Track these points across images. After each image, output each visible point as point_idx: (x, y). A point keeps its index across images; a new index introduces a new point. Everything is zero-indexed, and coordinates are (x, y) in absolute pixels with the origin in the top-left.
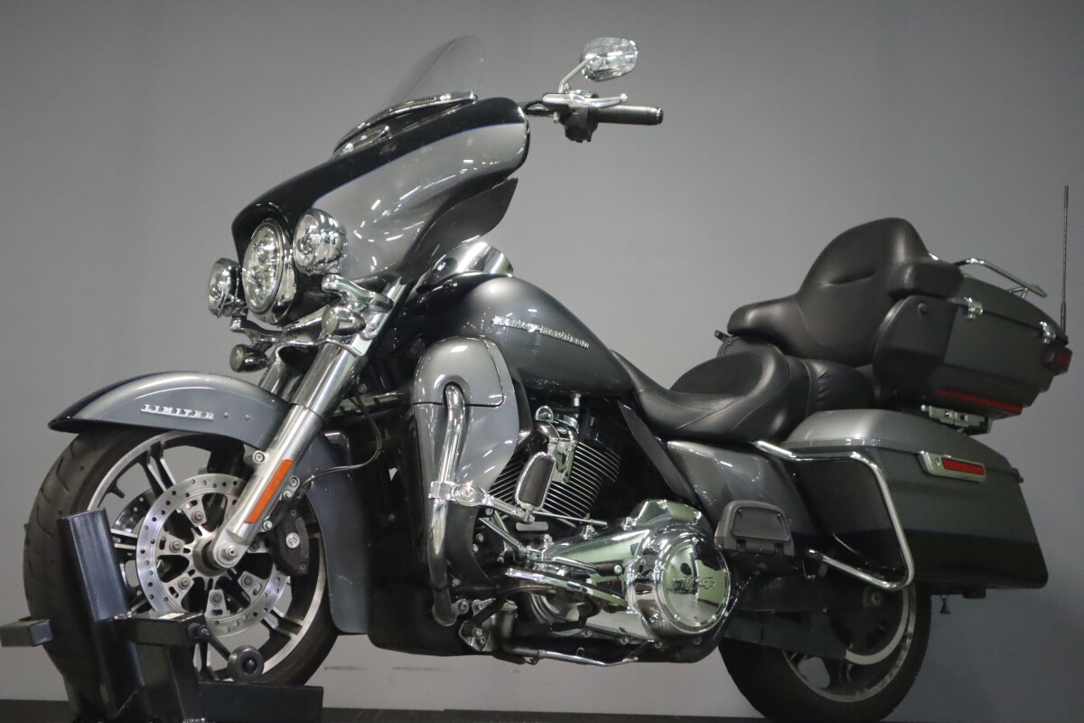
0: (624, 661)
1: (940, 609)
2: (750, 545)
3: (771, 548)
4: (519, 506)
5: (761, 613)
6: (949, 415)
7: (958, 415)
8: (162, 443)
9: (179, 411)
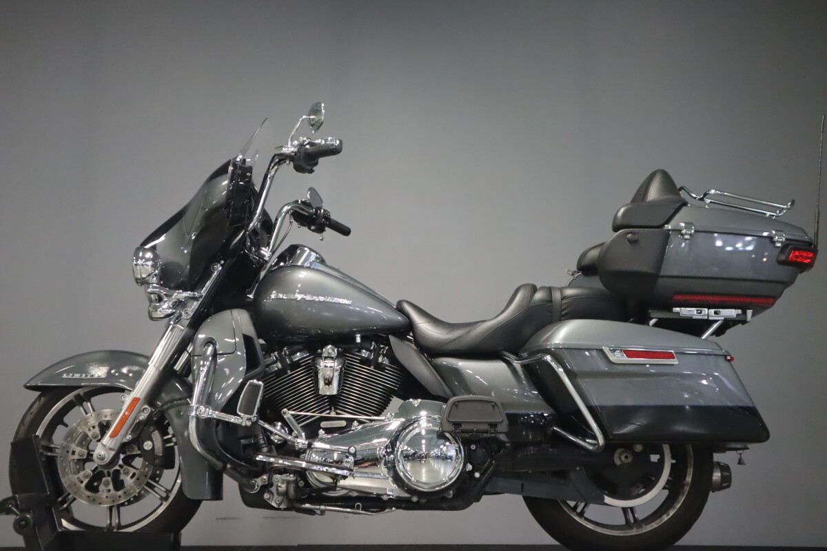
0: (387, 510)
1: (737, 462)
2: (464, 427)
3: (486, 427)
4: (239, 416)
5: (518, 473)
6: (701, 313)
7: (712, 311)
8: (82, 394)
9: (84, 375)
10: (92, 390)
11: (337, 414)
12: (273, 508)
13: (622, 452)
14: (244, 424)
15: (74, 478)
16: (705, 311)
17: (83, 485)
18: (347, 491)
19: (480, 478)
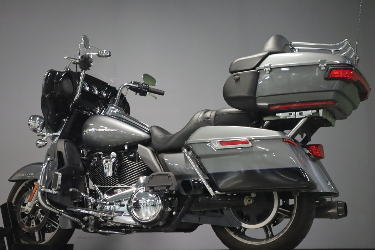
2: (155, 189)
3: (165, 188)
6: (291, 114)
7: (298, 113)
8: (27, 183)
9: (26, 174)
10: (31, 181)
11: (122, 185)
12: (89, 232)
13: (247, 199)
14: (53, 193)
15: (22, 220)
16: (293, 113)
17: (25, 223)
18: (115, 223)
19: (176, 215)
